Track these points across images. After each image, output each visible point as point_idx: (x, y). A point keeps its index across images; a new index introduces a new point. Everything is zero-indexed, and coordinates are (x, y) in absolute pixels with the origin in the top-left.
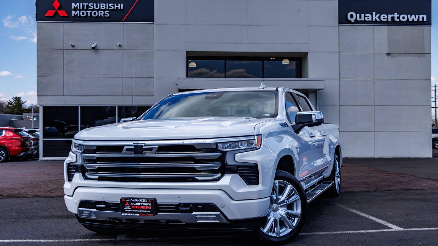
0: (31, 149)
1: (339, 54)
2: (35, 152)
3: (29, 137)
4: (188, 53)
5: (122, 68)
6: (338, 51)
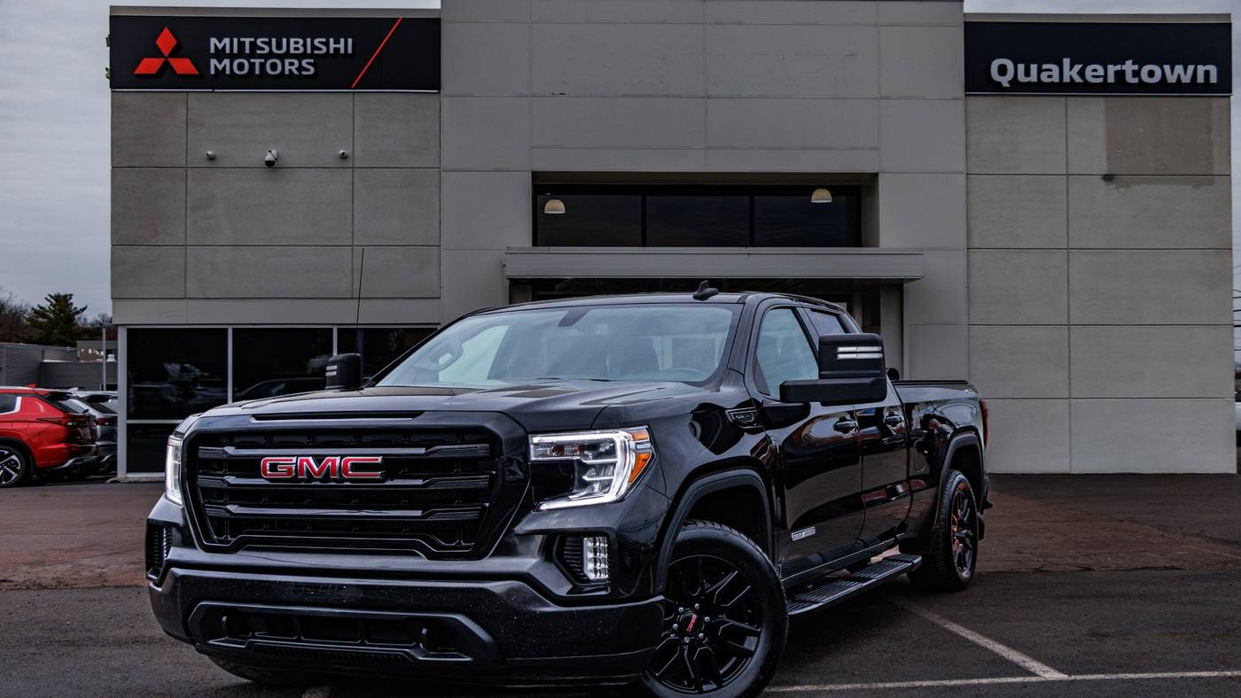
0: (94, 450)
1: (967, 178)
2: (107, 457)
3: (90, 417)
4: (536, 175)
5: (350, 221)
6: (965, 169)
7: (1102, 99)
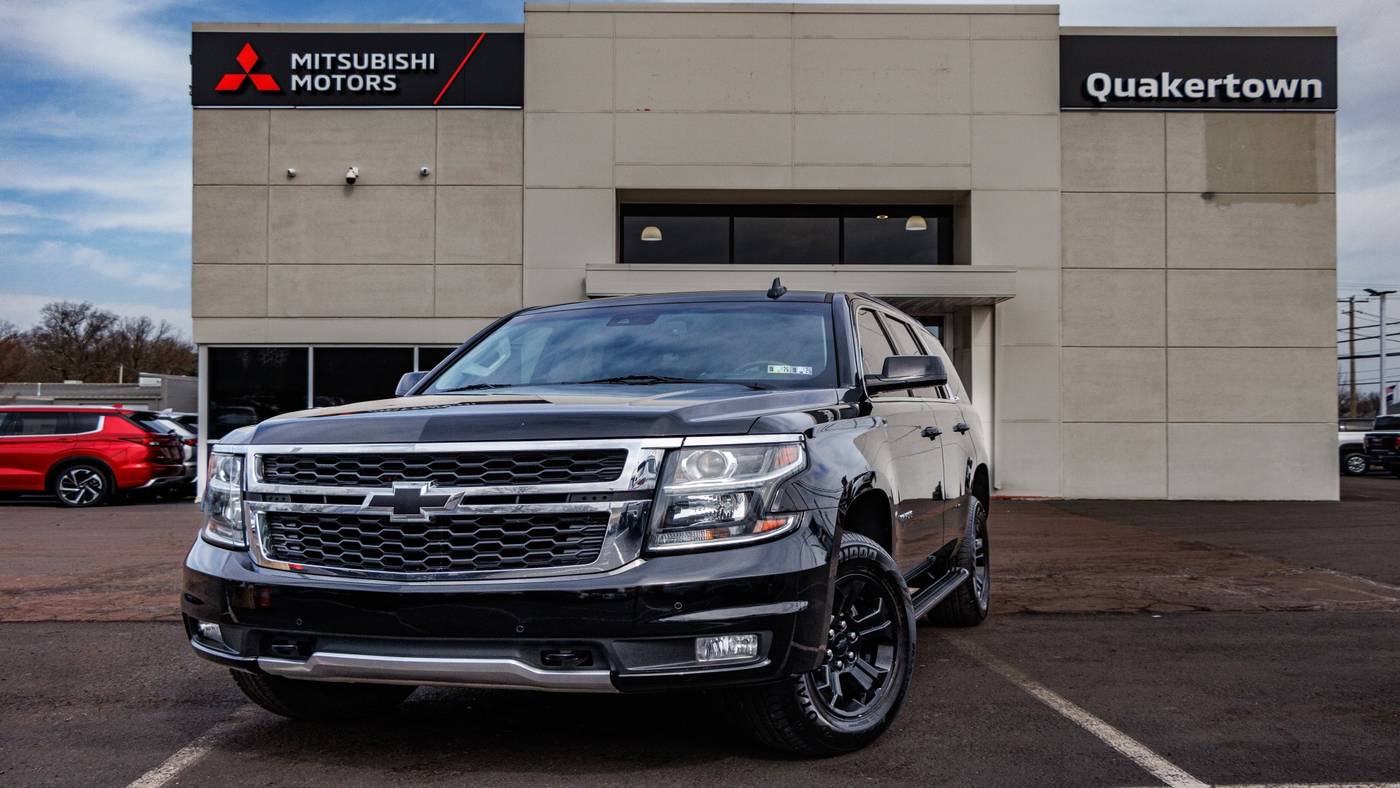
7: (1202, 115)
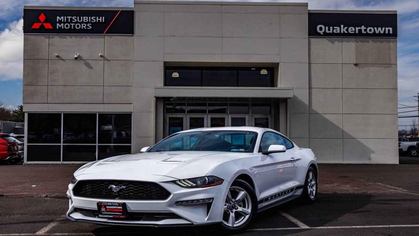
1: (309, 65)
3: (16, 142)
4: (165, 63)
5: (103, 78)
6: (308, 62)
7: (354, 39)
